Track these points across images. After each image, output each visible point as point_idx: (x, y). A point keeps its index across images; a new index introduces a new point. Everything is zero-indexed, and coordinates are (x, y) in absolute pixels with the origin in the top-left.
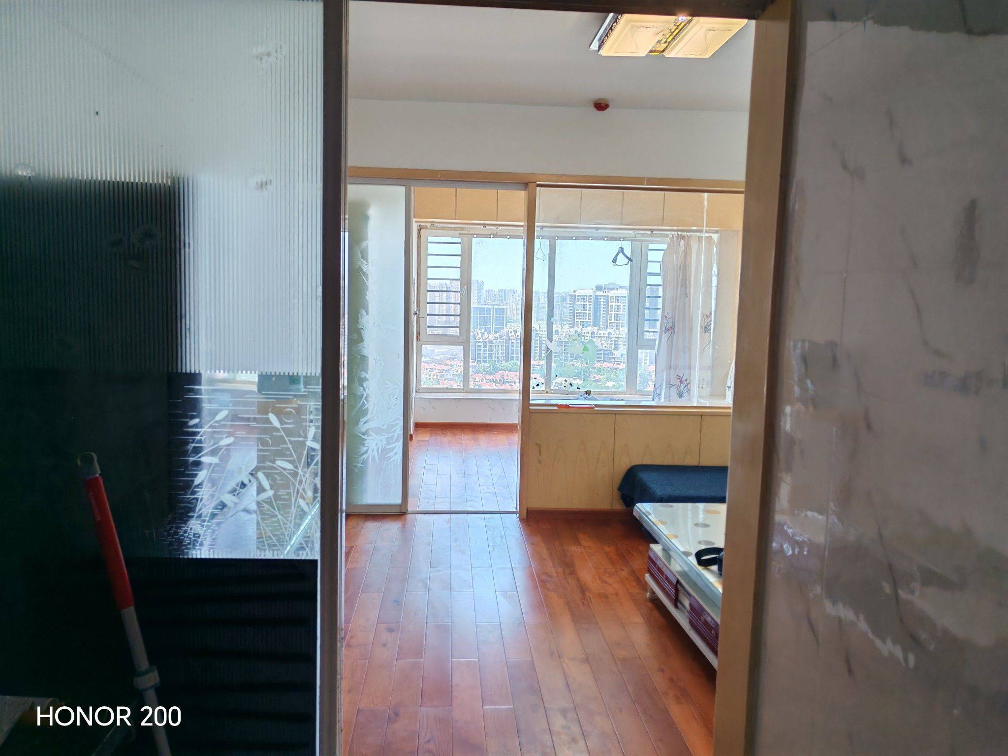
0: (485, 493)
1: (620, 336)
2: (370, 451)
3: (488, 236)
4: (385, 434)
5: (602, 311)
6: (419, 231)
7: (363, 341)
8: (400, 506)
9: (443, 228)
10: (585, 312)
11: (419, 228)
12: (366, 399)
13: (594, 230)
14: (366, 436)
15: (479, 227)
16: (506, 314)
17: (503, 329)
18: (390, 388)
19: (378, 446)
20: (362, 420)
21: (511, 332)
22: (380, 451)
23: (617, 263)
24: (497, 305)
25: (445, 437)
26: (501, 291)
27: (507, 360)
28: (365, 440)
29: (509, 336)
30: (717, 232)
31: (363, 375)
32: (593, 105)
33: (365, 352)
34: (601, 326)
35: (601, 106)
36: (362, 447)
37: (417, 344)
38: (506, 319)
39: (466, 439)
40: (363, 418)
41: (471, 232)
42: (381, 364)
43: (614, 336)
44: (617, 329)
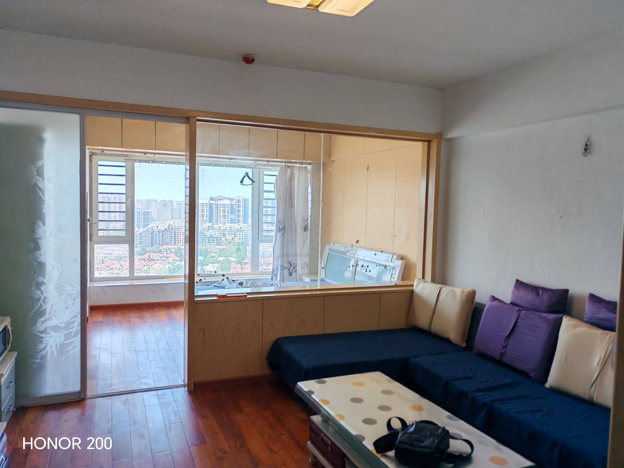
0: (155, 368)
1: (226, 229)
2: (48, 348)
3: (148, 162)
4: (63, 331)
5: (214, 213)
6: (91, 156)
7: (40, 249)
8: (79, 393)
9: (111, 155)
10: (204, 213)
11: (91, 154)
12: (43, 301)
13: (228, 160)
14: (44, 334)
15: (140, 154)
16: (151, 215)
17: (149, 225)
18: (67, 290)
19: (56, 342)
20: (39, 320)
21: (154, 227)
22: (58, 346)
23: (243, 183)
24: (145, 209)
25: (116, 317)
26: (147, 200)
27: (152, 246)
28: (43, 338)
29: (153, 230)
30: (310, 164)
31: (41, 279)
32: (242, 59)
33: (42, 259)
34: (214, 222)
35: (248, 60)
36: (40, 344)
37: (90, 243)
38: (151, 219)
39: (134, 317)
40: (41, 318)
41: (134, 158)
42: (58, 269)
43: (223, 229)
44: (224, 224)
